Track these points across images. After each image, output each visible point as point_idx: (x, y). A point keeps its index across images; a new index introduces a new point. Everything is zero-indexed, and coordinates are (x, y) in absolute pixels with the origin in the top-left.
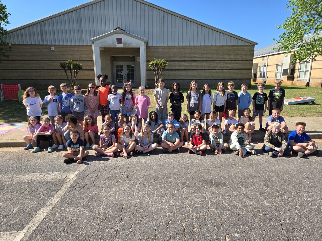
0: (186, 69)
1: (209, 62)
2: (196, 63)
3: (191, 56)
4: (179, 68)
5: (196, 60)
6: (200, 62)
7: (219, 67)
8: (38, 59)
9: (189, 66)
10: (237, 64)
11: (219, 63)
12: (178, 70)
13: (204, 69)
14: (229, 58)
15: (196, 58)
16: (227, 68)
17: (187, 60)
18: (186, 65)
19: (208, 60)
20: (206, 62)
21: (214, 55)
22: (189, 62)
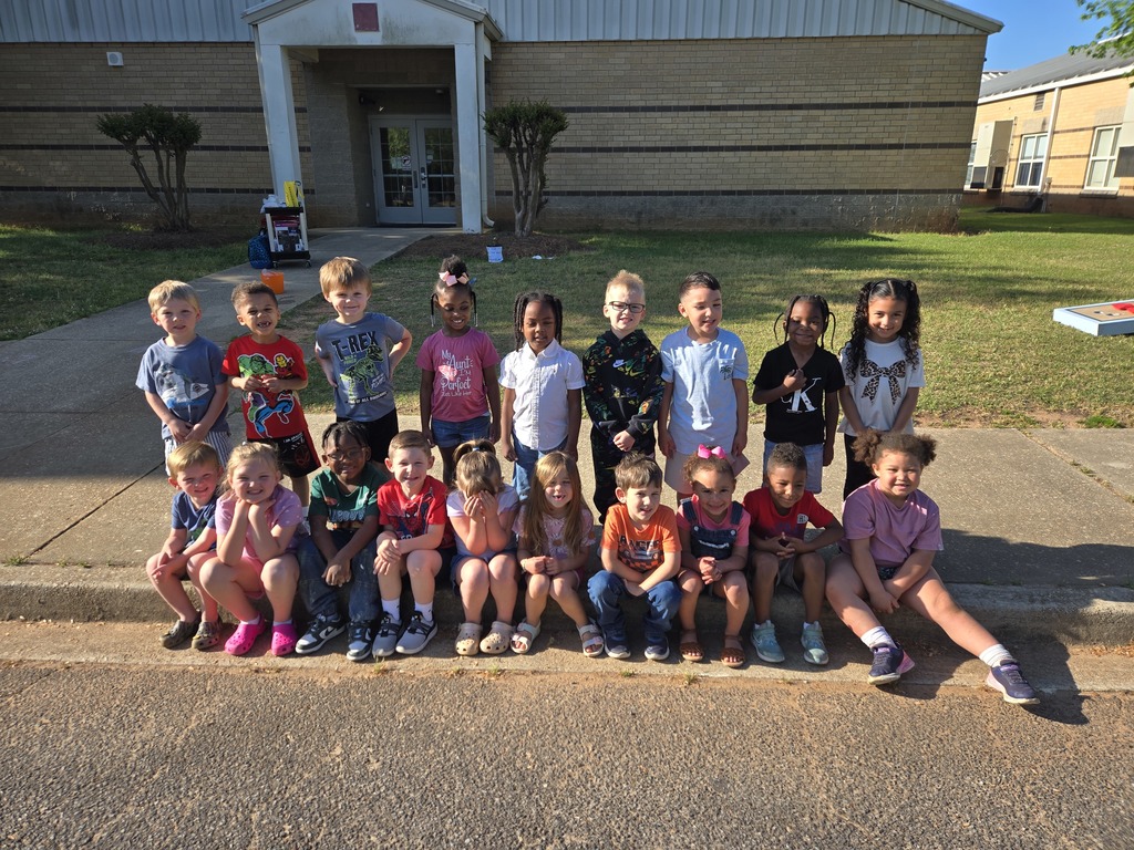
0: (667, 144)
1: (771, 113)
2: (714, 120)
3: (693, 84)
4: (639, 141)
5: (715, 103)
6: (730, 113)
7: (816, 136)
8: (63, 104)
9: (680, 132)
10: (901, 123)
11: (816, 119)
12: (633, 149)
13: (748, 144)
14: (869, 94)
15: (714, 97)
16: (853, 142)
17: (674, 103)
18: (670, 126)
19: (768, 102)
20: (757, 113)
21: (798, 82)
22: (681, 114)
